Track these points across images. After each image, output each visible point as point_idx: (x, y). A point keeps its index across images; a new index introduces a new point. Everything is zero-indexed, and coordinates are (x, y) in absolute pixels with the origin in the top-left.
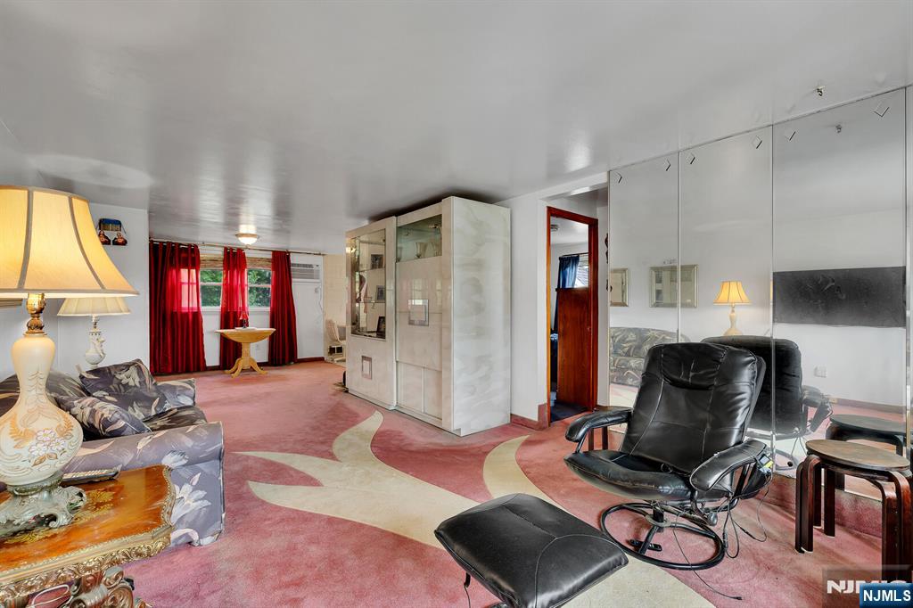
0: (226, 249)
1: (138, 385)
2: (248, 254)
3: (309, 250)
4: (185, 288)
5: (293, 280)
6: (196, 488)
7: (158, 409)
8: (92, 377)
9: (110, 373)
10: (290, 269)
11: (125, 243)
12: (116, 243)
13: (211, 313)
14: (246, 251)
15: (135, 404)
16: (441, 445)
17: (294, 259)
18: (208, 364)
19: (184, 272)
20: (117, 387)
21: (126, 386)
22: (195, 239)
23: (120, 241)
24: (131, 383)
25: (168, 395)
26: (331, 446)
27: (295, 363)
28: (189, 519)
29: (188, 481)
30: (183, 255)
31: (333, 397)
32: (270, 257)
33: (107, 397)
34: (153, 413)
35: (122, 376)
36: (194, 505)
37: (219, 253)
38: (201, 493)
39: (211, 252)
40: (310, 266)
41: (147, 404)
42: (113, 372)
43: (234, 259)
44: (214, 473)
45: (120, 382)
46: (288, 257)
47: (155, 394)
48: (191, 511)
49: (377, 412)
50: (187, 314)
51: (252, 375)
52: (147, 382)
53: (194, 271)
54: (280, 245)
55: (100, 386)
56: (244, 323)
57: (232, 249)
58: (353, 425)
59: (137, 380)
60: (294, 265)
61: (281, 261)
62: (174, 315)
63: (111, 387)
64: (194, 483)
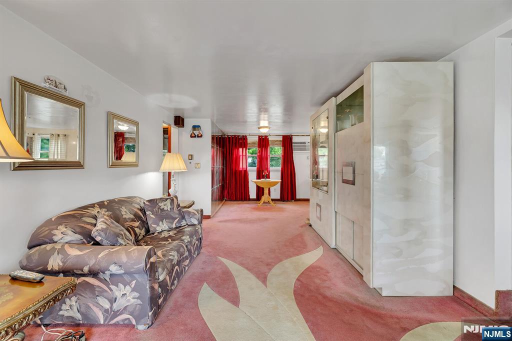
0: (259, 136)
1: (169, 210)
2: (270, 138)
3: (304, 133)
4: (241, 157)
5: (294, 151)
6: (133, 290)
7: (177, 225)
8: (148, 203)
9: (156, 202)
10: (292, 145)
11: (201, 136)
12: (198, 137)
13: (252, 171)
14: (269, 137)
15: (164, 221)
16: (356, 300)
17: (295, 140)
18: (251, 197)
19: (241, 149)
20: (157, 209)
21: (163, 210)
22: (245, 132)
23: (200, 135)
24: (166, 209)
25: (186, 217)
26: (270, 269)
27: (295, 201)
28: (130, 309)
29: (129, 284)
30: (241, 141)
31: (300, 228)
32: (281, 139)
33: (151, 215)
34: (174, 226)
35: (162, 205)
36: (133, 301)
37: (256, 139)
38: (136, 294)
39: (252, 139)
40: (304, 143)
41: (171, 221)
42: (158, 202)
43: (263, 142)
44: (144, 283)
45: (159, 208)
46: (291, 139)
47: (177, 216)
48: (131, 304)
49: (321, 247)
50: (241, 171)
51: (268, 206)
52: (175, 208)
53: (244, 149)
54: (286, 132)
55: (150, 209)
56: (268, 177)
57: (262, 136)
58: (297, 255)
59: (169, 207)
60: (295, 143)
61: (287, 142)
62: (236, 171)
63: (154, 210)
64: (133, 286)
